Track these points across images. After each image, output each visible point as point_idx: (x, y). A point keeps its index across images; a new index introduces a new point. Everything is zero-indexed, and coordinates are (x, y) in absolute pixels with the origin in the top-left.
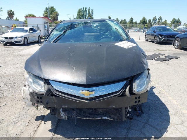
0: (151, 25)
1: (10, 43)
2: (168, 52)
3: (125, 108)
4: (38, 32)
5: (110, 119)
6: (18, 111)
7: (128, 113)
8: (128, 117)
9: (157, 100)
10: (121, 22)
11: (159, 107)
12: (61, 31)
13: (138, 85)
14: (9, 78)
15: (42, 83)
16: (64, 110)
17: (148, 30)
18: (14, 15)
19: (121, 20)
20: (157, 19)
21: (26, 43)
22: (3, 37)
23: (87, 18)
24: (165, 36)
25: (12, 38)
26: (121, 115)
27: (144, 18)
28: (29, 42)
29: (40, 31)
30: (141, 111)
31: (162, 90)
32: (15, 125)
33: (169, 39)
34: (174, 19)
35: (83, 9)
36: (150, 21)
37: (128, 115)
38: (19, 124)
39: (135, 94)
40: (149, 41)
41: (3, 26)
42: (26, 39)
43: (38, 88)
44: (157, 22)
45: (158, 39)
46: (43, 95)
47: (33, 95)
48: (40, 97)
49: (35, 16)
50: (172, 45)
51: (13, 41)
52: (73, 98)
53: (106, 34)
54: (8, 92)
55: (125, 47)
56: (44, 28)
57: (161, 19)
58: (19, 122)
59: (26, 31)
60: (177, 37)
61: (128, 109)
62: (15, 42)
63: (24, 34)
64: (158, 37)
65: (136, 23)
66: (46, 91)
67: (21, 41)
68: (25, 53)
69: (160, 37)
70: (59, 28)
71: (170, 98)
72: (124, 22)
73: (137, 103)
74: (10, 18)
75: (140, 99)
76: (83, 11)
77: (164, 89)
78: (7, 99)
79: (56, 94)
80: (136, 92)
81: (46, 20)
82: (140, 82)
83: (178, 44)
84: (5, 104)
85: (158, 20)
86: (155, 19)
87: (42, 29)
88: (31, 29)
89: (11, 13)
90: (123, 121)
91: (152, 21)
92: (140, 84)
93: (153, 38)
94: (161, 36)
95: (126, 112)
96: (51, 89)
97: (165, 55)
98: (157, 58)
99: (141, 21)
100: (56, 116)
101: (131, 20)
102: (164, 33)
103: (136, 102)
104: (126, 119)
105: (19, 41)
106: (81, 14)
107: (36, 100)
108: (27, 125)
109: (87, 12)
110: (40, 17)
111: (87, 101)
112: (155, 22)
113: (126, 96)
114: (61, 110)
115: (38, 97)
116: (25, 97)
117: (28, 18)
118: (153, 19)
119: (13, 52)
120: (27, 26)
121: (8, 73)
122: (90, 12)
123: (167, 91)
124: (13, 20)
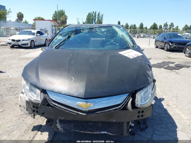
0: (162, 31)
1: (16, 46)
2: (179, 60)
3: (127, 122)
4: (46, 35)
5: (110, 134)
6: (15, 119)
7: (130, 128)
8: (130, 132)
9: (163, 113)
10: (131, 27)
11: (165, 121)
12: (65, 36)
13: (142, 98)
14: (11, 82)
15: (38, 91)
16: (61, 122)
17: (158, 37)
18: (23, 17)
19: (131, 25)
20: (168, 25)
21: (33, 46)
22: (10, 40)
23: (96, 22)
24: (176, 43)
25: (19, 41)
26: (122, 130)
27: (155, 23)
28: (35, 45)
29: (48, 34)
30: (146, 126)
31: (170, 102)
32: (10, 134)
33: (181, 46)
34: (186, 26)
35: (92, 13)
36: (161, 27)
37: (130, 130)
38: (15, 133)
39: (138, 108)
40: (159, 48)
41: (12, 28)
42: (33, 42)
43: (34, 97)
44: (168, 28)
45: (168, 46)
46: (39, 104)
47: (28, 104)
48: (35, 107)
49: (44, 19)
50: (183, 53)
51: (20, 43)
52: (70, 110)
53: (112, 41)
54: (8, 97)
55: (129, 56)
56: (51, 31)
57: (172, 25)
58: (14, 130)
59: (34, 34)
60: (189, 45)
61: (130, 123)
62: (21, 44)
63: (31, 37)
64: (168, 44)
65: (146, 28)
66: (42, 100)
67: (28, 44)
68: (31, 57)
69: (170, 44)
70: (63, 33)
71: (178, 112)
72: (134, 27)
73: (140, 118)
74: (20, 21)
75: (144, 113)
76: (92, 14)
77: (172, 101)
78: (5, 104)
79: (52, 104)
80: (139, 106)
81: (54, 23)
82: (144, 94)
83: (190, 52)
84: (3, 110)
85: (170, 26)
86: (166, 25)
87: (50, 32)
88: (38, 32)
89: (20, 15)
90: (125, 136)
91: (163, 27)
92: (144, 96)
93: (163, 44)
94: (172, 43)
95: (127, 127)
96: (47, 98)
97: (175, 64)
98: (167, 66)
99: (151, 27)
100: (52, 127)
101: (142, 25)
102: (176, 41)
103: (138, 117)
104: (127, 135)
105: (26, 44)
106: (90, 18)
107: (32, 110)
108: (22, 134)
109: (97, 16)
110: (49, 20)
111: (84, 114)
112: (166, 29)
113: (128, 109)
114: (58, 121)
115: (34, 107)
116: (22, 105)
117: (36, 21)
118: (164, 24)
119: (19, 54)
120: (35, 29)
121: (10, 77)
122: (100, 16)
123: (175, 103)
124: (22, 22)
